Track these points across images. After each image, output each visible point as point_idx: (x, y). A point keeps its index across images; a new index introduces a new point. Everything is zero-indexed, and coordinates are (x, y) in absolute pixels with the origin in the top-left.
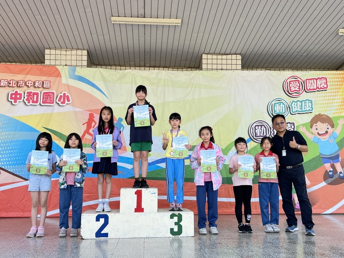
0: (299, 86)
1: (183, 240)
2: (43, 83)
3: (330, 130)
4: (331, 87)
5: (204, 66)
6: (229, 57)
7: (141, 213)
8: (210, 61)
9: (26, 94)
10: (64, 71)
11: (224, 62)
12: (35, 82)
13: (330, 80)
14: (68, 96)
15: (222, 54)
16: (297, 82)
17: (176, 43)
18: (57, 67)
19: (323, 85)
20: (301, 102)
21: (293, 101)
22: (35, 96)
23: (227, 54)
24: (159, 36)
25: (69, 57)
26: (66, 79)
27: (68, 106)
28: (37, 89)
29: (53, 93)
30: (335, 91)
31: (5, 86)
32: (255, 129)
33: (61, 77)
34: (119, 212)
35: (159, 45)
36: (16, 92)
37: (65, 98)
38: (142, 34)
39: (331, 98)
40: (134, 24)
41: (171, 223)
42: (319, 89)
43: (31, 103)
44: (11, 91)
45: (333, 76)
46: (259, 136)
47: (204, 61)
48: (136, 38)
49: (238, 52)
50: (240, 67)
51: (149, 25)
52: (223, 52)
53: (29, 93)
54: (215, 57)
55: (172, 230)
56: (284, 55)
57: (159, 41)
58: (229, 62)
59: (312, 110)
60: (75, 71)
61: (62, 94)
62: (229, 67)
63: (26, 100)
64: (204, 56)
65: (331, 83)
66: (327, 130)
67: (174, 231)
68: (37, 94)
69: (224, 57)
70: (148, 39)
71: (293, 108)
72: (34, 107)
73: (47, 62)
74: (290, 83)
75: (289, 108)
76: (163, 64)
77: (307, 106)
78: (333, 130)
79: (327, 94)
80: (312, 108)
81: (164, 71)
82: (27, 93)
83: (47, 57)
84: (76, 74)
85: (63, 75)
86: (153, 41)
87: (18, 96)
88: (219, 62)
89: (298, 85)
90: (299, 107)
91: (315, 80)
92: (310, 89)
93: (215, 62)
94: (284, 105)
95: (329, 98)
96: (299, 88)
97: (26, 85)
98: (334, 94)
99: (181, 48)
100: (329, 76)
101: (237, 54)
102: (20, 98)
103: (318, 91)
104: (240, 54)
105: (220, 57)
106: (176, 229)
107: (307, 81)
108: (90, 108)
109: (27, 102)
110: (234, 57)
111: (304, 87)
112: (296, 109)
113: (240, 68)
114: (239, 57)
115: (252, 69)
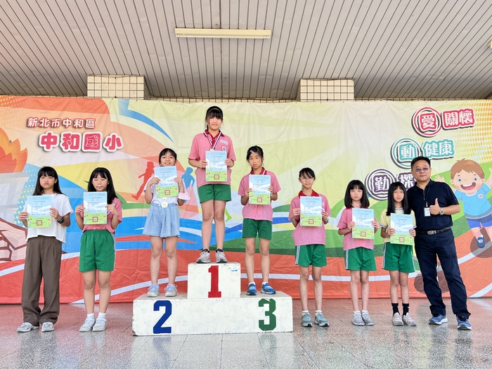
0: (435, 122)
1: (278, 337)
2: (85, 121)
3: (479, 181)
4: (479, 122)
5: (303, 96)
6: (337, 82)
7: (218, 299)
8: (311, 89)
9: (62, 137)
10: (113, 105)
11: (330, 89)
12: (74, 121)
13: (477, 112)
14: (118, 139)
15: (328, 79)
16: (431, 116)
17: (264, 65)
18: (104, 99)
19: (468, 119)
20: (438, 143)
21: (426, 142)
22: (75, 139)
23: (334, 79)
24: (241, 54)
25: (119, 87)
26: (115, 115)
27: (119, 152)
28: (78, 130)
29: (99, 135)
30: (484, 127)
31: (34, 127)
32: (375, 181)
33: (109, 113)
34: (186, 297)
35: (241, 68)
36: (49, 134)
37: (114, 142)
38: (217, 52)
39: (479, 137)
40: (207, 38)
41: (260, 313)
42: (461, 125)
43: (69, 149)
44: (42, 133)
45: (481, 107)
46: (380, 191)
47: (303, 89)
48: (209, 58)
49: (350, 75)
50: (352, 96)
51: (227, 39)
52: (328, 76)
53: (67, 136)
54: (317, 83)
55: (261, 322)
56: (413, 79)
57: (241, 61)
58: (337, 89)
59: (453, 154)
60: (128, 104)
61: (111, 137)
62: (338, 96)
63: (63, 145)
64: (303, 82)
65: (479, 117)
66: (475, 181)
67: (265, 324)
68: (77, 137)
69: (331, 83)
70: (226, 59)
71: (427, 151)
72: (73, 154)
73: (90, 94)
74: (421, 118)
75: (421, 151)
76: (246, 94)
77: (446, 149)
78: (483, 181)
79: (474, 132)
80: (452, 151)
81: (249, 103)
82: (64, 135)
83: (89, 87)
84: (129, 108)
85: (111, 110)
86: (233, 62)
87: (52, 140)
88: (324, 89)
89: (433, 120)
90: (434, 150)
91: (456, 113)
92: (449, 126)
93: (317, 89)
94: (413, 148)
95: (477, 137)
96: (435, 124)
97: (62, 125)
98: (484, 132)
99: (270, 71)
100: (476, 107)
101: (347, 79)
102: (55, 143)
103: (460, 128)
104: (352, 79)
105: (324, 83)
106: (267, 322)
107: (446, 114)
108: (149, 155)
109: (63, 148)
110: (344, 82)
111: (441, 123)
112: (430, 153)
113: (353, 98)
114: (351, 83)
115: (368, 100)
